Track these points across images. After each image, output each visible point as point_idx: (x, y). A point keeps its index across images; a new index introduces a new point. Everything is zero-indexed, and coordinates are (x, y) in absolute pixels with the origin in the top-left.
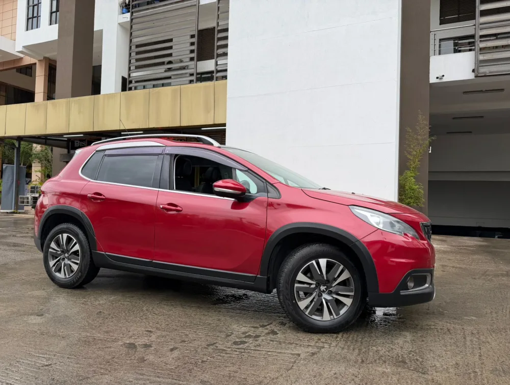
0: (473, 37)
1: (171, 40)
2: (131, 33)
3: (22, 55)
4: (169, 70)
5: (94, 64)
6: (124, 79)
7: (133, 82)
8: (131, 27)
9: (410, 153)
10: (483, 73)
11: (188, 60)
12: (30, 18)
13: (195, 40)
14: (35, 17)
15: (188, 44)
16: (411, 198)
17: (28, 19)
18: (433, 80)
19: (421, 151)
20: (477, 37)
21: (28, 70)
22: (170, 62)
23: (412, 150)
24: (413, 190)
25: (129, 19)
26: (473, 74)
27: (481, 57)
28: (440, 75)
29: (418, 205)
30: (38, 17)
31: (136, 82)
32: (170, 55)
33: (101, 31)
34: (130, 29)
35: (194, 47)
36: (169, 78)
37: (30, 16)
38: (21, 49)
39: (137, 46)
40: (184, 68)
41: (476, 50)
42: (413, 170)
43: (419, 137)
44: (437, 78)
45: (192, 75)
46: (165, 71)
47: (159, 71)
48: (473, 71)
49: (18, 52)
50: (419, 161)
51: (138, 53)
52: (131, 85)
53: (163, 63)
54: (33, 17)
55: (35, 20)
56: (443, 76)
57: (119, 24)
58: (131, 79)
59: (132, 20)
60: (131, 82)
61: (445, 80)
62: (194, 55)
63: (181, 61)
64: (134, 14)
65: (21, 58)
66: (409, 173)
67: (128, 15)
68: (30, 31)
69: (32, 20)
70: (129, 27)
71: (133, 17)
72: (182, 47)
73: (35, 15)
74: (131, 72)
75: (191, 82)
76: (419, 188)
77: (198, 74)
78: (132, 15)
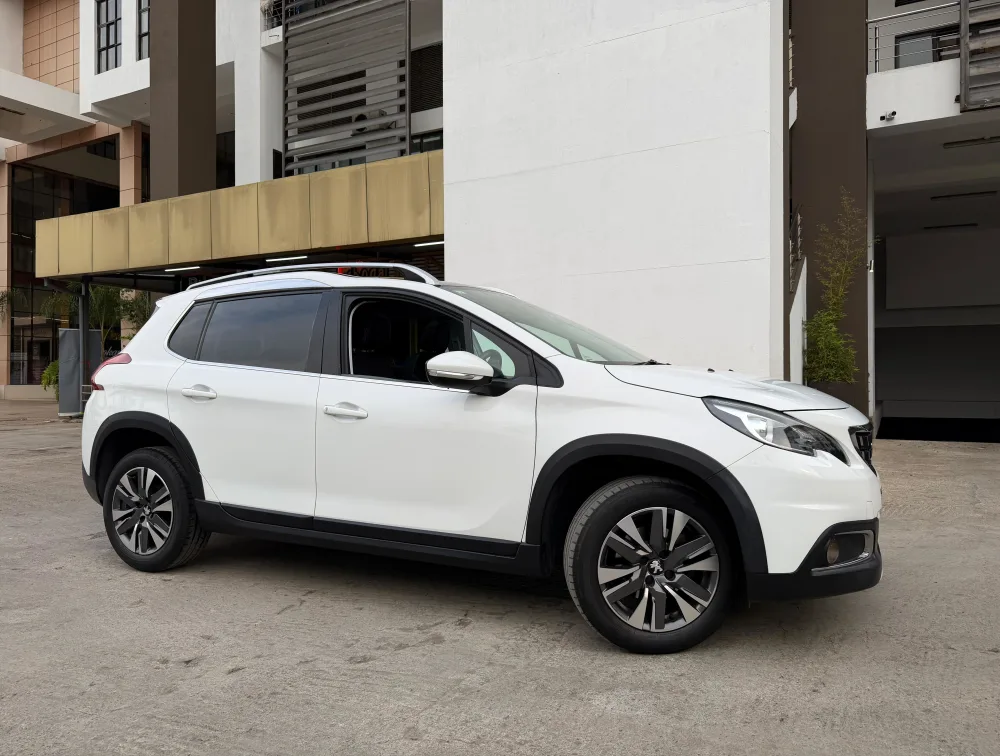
0: (954, 28)
1: (362, 74)
2: (286, 66)
3: (92, 121)
4: (361, 132)
5: (220, 130)
6: (277, 155)
7: (296, 159)
8: (286, 52)
9: (826, 276)
10: (977, 103)
11: (395, 110)
12: (104, 49)
13: (405, 71)
14: (112, 46)
15: (395, 80)
16: (829, 366)
17: (99, 52)
18: (873, 122)
19: (849, 270)
20: (964, 28)
21: (107, 148)
22: (361, 118)
23: (830, 269)
24: (832, 349)
25: (281, 39)
26: (958, 105)
27: (974, 71)
28: (886, 112)
29: (844, 380)
30: (117, 45)
31: (301, 159)
32: (362, 103)
33: (231, 65)
34: (282, 58)
35: (405, 86)
36: (362, 148)
37: (103, 44)
38: (89, 109)
39: (300, 90)
40: (388, 127)
41: (963, 56)
42: (833, 310)
43: (844, 242)
44: (882, 118)
45: (403, 139)
46: (354, 135)
47: (342, 136)
48: (958, 99)
49: (84, 114)
50: (846, 289)
51: (301, 103)
52: (290, 167)
53: (348, 120)
54: (108, 47)
55: (112, 51)
56: (894, 113)
57: (264, 48)
58: (289, 154)
59: (286, 39)
60: (290, 160)
61: (899, 120)
62: (405, 101)
63: (382, 114)
64: (290, 29)
65: (92, 127)
66: (823, 317)
67: (279, 30)
68: (104, 74)
69: (107, 52)
70: (282, 55)
71: (287, 35)
72: (384, 86)
73: (112, 42)
74: (288, 140)
75: (402, 153)
76: (846, 345)
77: (413, 137)
78: (286, 30)
